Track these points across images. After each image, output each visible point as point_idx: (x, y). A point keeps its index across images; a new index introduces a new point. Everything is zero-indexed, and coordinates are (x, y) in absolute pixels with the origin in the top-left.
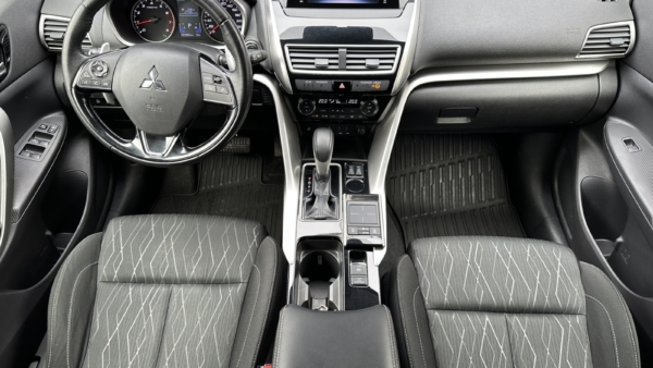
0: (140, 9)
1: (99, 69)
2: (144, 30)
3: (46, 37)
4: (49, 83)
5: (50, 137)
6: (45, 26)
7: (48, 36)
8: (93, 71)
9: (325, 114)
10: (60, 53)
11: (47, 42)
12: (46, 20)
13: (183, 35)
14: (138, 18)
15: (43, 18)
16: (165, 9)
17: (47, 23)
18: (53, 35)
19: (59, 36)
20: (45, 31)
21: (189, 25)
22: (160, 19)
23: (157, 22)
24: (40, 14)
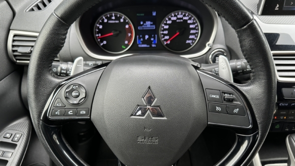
0: (102, 23)
1: (74, 94)
2: (105, 42)
3: (14, 51)
4: (15, 93)
5: (13, 146)
6: (14, 41)
7: (16, 51)
8: (66, 98)
9: (284, 115)
10: (27, 66)
11: (15, 56)
12: (15, 36)
13: (140, 46)
14: (100, 31)
15: (12, 33)
16: (125, 23)
17: (15, 38)
18: (20, 50)
19: (27, 50)
20: (13, 46)
21: (147, 37)
22: (120, 32)
23: (117, 35)
24: (9, 30)
